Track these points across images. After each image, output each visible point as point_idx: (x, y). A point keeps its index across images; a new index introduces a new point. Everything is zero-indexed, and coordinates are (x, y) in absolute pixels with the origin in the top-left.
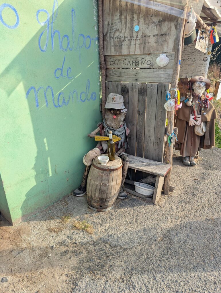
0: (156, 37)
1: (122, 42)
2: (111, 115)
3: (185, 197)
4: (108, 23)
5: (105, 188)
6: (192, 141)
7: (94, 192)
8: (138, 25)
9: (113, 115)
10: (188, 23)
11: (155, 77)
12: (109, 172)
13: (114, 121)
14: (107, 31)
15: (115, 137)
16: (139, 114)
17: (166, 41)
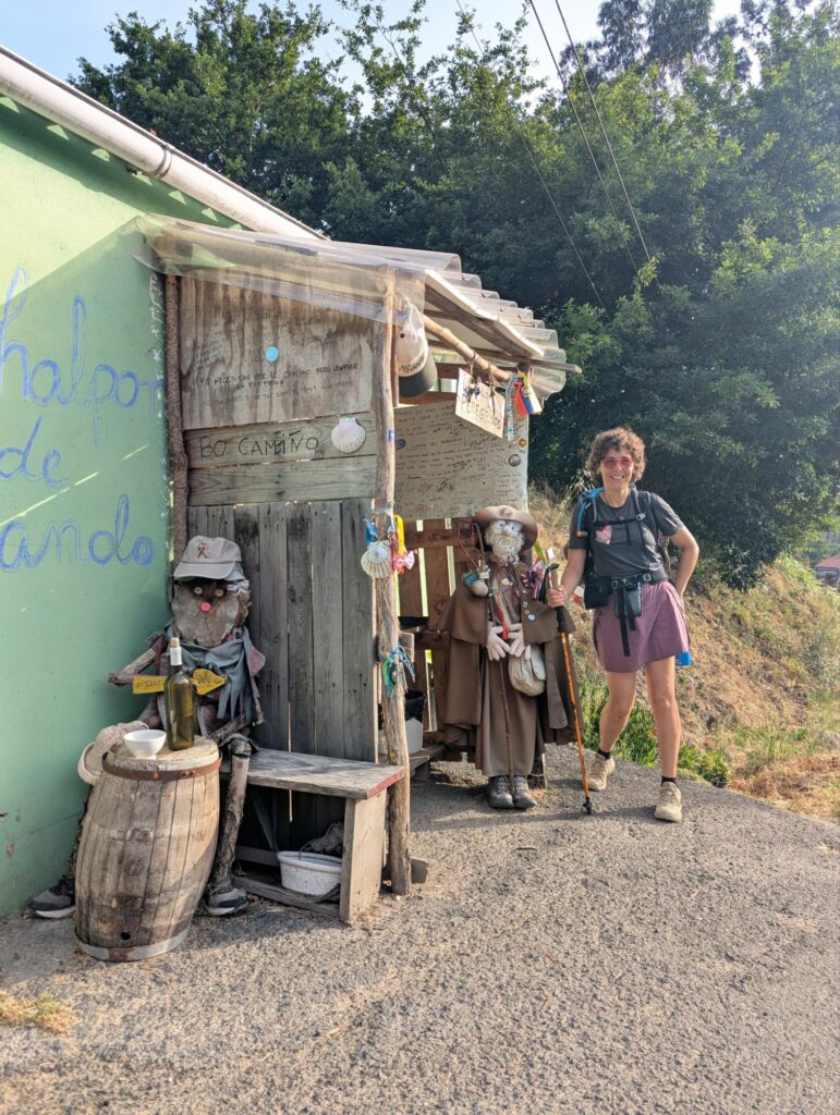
0: (325, 375)
1: (233, 392)
2: (193, 601)
3: (471, 900)
4: (195, 343)
5: (144, 849)
6: (508, 713)
7: (100, 874)
8: (275, 345)
9: (199, 602)
10: (402, 336)
11: (333, 483)
12: (158, 785)
13: (203, 620)
14: (192, 366)
15: (206, 674)
16: (293, 601)
17: (350, 383)
